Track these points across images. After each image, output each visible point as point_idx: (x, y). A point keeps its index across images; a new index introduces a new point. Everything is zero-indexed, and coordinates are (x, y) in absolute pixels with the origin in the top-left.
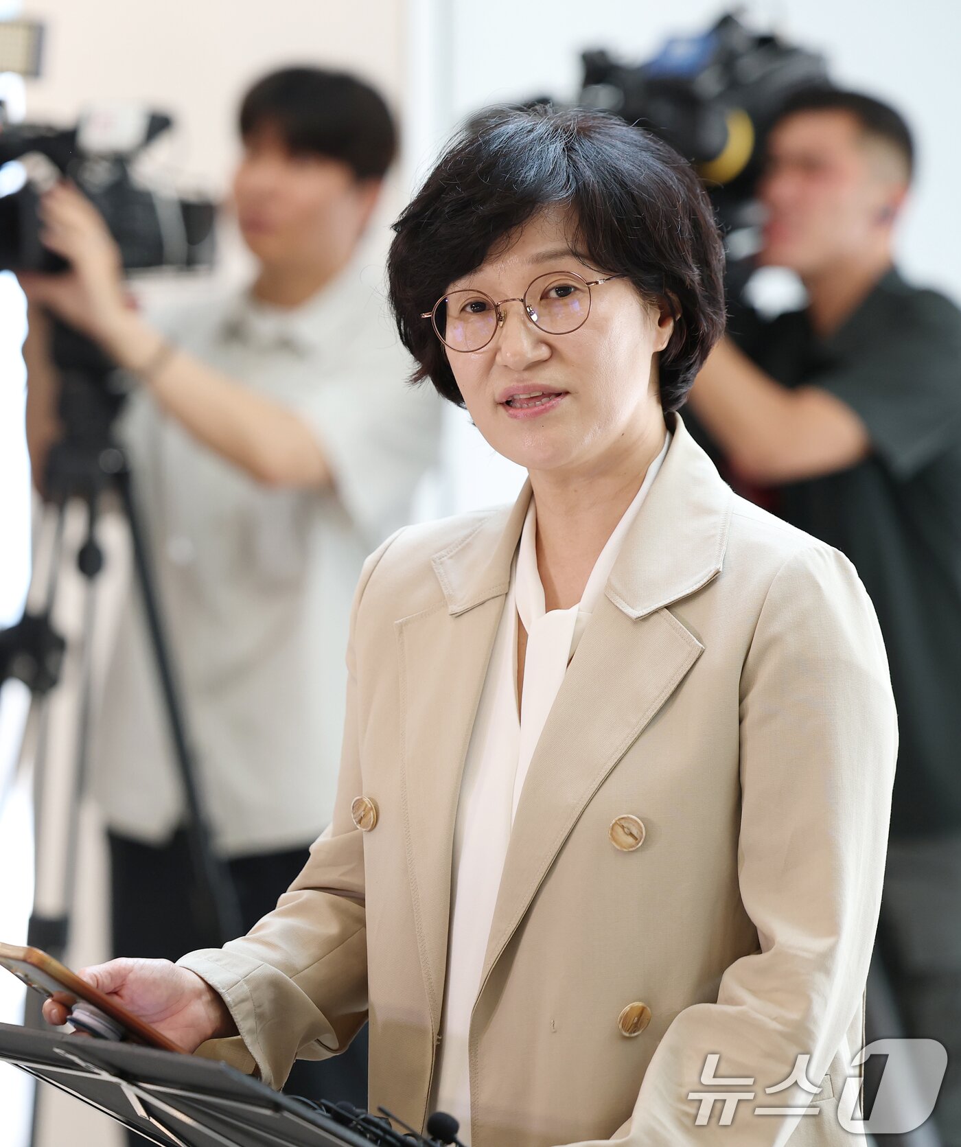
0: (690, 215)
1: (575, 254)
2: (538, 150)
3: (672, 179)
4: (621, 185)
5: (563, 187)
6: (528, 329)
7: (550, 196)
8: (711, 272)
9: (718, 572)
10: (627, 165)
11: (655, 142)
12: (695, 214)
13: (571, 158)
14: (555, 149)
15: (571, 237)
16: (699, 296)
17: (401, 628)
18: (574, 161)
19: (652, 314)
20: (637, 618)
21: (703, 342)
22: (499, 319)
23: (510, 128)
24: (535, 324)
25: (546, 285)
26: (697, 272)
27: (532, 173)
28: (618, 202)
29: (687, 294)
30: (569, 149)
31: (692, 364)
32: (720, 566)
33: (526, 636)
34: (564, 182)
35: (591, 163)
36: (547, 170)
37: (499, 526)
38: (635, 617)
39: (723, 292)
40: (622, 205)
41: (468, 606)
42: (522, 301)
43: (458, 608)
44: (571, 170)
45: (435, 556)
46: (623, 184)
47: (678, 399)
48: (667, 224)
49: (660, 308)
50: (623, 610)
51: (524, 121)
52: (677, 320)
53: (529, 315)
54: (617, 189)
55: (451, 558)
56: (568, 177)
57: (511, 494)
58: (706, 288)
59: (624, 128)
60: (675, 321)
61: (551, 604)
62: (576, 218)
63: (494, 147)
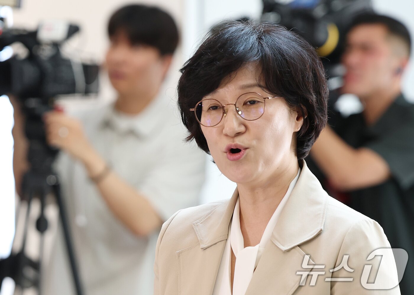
0: (312, 71)
1: (260, 86)
2: (245, 38)
3: (305, 55)
4: (281, 55)
5: (255, 55)
6: (237, 118)
7: (250, 58)
8: (321, 98)
9: (321, 230)
10: (285, 47)
11: (300, 39)
12: (315, 71)
13: (260, 42)
14: (253, 39)
15: (258, 78)
16: (315, 108)
17: (179, 254)
18: (262, 44)
19: (293, 115)
20: (285, 251)
21: (316, 128)
22: (224, 113)
23: (234, 29)
24: (240, 116)
25: (246, 99)
26: (314, 97)
27: (242, 48)
28: (280, 63)
29: (310, 106)
30: (260, 38)
31: (311, 138)
32: (322, 228)
33: (235, 258)
34: (256, 53)
35: (269, 45)
36: (249, 47)
37: (223, 209)
38: (284, 250)
39: (327, 107)
40: (282, 65)
41: (209, 245)
42: (235, 105)
43: (205, 246)
44: (260, 47)
45: (194, 222)
46: (283, 55)
47: (304, 154)
48: (302, 74)
49: (298, 112)
50: (279, 247)
51: (241, 26)
52: (305, 118)
53: (238, 111)
54: (279, 56)
55: (201, 223)
56: (258, 51)
57: (229, 195)
58: (319, 104)
59: (286, 32)
60: (304, 119)
61: (247, 244)
62: (260, 70)
63: (226, 36)
